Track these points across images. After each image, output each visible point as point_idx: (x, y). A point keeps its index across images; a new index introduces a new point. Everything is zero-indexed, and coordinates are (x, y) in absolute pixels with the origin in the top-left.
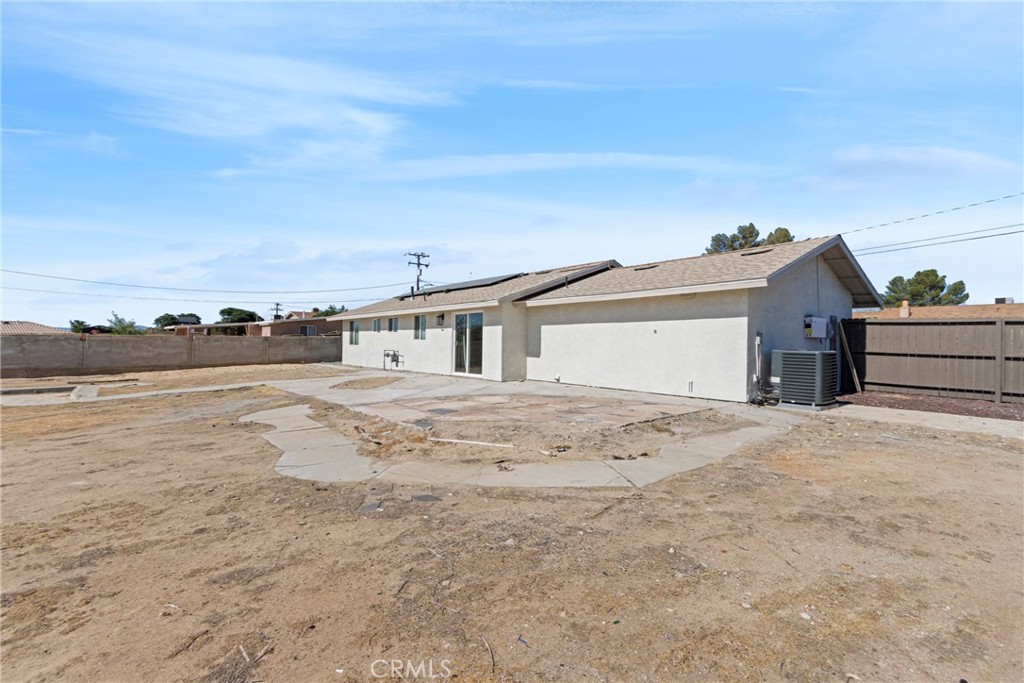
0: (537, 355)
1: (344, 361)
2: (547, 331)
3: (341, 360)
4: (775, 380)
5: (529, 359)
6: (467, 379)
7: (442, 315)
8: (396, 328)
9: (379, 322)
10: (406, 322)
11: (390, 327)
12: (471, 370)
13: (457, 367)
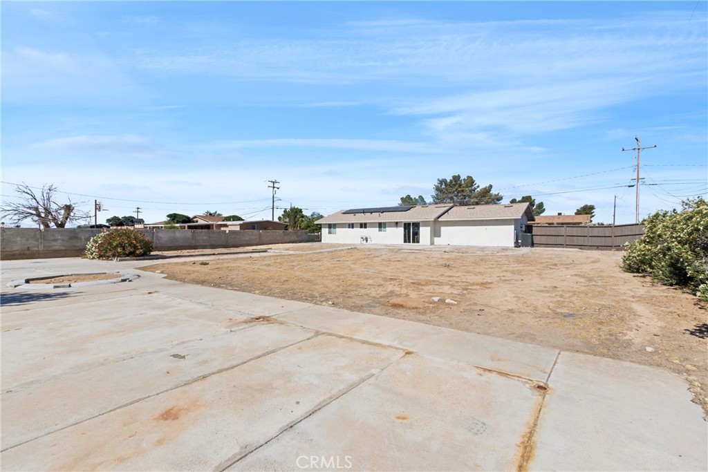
0: (440, 236)
1: (323, 241)
2: (443, 229)
3: (320, 241)
4: (519, 241)
5: (435, 238)
6: (411, 245)
7: (397, 223)
8: (365, 227)
9: (353, 224)
10: (373, 225)
11: (361, 227)
12: (414, 242)
13: (405, 241)
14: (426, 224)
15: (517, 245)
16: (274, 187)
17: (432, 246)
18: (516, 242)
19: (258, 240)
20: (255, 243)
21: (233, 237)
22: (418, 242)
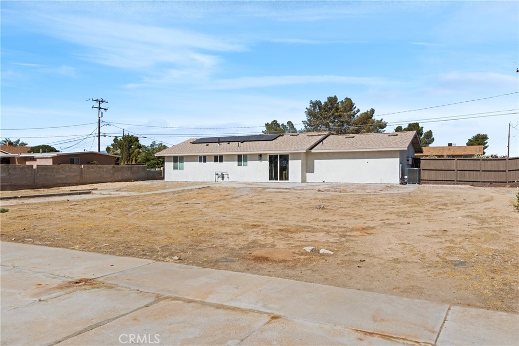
0: (313, 172)
1: (166, 179)
2: (317, 163)
3: (163, 178)
4: (406, 177)
5: (307, 174)
6: (279, 183)
7: (261, 155)
8: (221, 161)
9: (205, 157)
10: (230, 158)
11: (216, 160)
12: (281, 179)
13: (271, 178)
14: (296, 156)
15: (403, 182)
16: (100, 108)
17: (304, 184)
18: (402, 178)
19: (78, 178)
20: (75, 181)
21: (43, 173)
22: (287, 179)
